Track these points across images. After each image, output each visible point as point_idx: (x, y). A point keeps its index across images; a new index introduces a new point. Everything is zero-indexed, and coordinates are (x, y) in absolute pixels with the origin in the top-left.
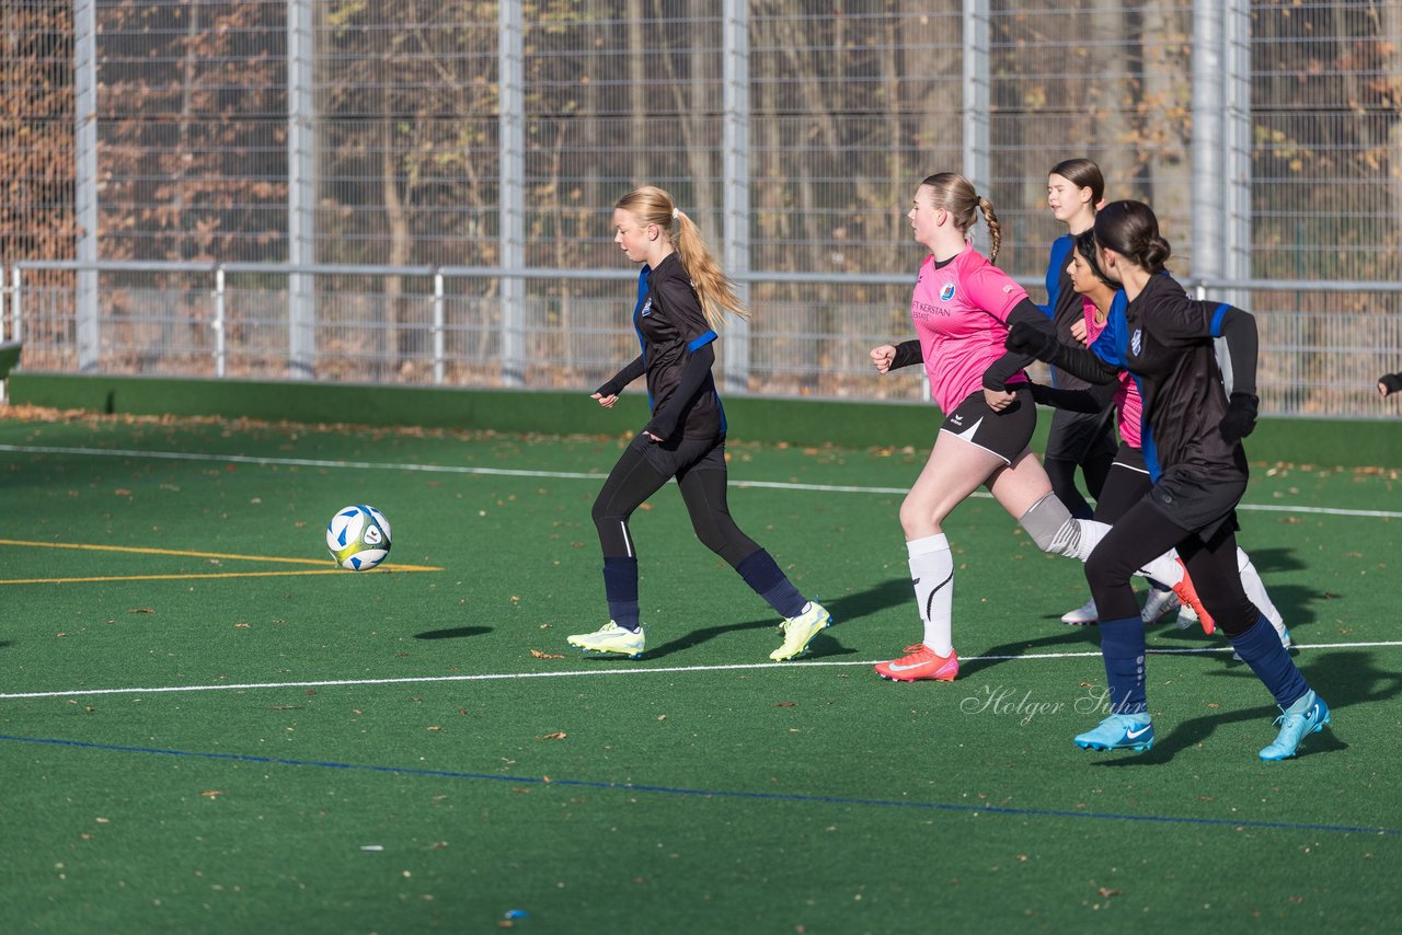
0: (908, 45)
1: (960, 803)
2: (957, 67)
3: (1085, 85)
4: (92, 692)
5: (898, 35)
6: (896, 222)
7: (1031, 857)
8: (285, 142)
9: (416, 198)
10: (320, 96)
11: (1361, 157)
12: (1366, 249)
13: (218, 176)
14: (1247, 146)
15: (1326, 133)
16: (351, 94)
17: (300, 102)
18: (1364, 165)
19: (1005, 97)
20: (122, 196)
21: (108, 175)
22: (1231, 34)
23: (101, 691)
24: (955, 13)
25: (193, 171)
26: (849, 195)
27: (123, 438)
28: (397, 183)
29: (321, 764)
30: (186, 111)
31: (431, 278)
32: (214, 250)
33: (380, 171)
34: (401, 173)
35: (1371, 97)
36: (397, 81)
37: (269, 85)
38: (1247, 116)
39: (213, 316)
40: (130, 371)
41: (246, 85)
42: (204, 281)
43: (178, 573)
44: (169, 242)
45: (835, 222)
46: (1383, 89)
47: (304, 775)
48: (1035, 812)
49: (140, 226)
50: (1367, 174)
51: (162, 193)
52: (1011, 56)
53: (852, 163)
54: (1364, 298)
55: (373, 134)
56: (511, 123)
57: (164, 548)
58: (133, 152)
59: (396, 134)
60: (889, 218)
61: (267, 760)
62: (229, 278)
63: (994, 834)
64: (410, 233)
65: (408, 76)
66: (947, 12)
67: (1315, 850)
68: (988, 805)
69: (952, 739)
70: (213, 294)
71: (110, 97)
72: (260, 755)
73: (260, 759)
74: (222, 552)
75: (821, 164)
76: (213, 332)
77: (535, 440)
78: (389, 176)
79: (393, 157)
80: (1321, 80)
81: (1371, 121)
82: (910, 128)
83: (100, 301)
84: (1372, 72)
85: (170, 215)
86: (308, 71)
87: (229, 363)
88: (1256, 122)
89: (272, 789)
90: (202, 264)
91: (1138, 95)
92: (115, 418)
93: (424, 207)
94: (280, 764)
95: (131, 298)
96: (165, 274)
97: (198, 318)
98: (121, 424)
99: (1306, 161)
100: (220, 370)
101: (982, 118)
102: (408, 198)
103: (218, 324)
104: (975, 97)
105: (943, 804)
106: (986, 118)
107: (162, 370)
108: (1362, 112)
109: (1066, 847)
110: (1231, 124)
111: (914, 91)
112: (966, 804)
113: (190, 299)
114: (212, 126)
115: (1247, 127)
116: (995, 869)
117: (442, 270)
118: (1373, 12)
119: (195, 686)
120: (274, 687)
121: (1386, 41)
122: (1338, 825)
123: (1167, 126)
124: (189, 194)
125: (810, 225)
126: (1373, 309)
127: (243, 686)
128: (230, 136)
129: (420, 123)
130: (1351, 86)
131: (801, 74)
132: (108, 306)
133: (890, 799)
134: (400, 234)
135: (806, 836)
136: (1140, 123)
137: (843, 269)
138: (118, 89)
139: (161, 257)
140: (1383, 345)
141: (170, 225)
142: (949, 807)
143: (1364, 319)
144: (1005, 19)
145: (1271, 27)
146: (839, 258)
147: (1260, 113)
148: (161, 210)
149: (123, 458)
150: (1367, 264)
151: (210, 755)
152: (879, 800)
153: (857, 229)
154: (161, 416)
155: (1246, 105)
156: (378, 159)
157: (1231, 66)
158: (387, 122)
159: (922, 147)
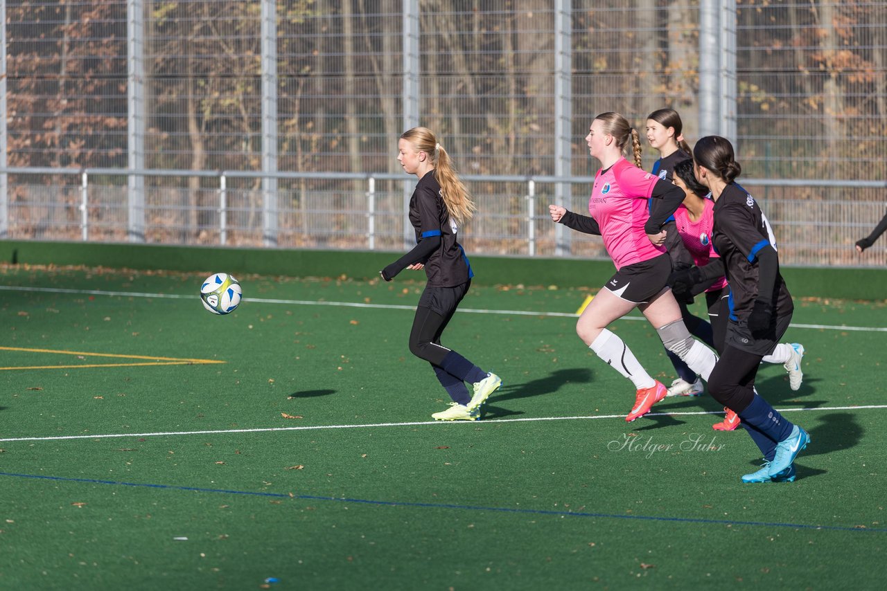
0: (520, 31)
1: (553, 510)
2: (551, 45)
3: (632, 56)
4: (4, 440)
5: (514, 24)
6: (512, 142)
7: (598, 544)
8: (126, 92)
9: (208, 128)
10: (147, 63)
11: (806, 101)
12: (810, 159)
13: (83, 114)
14: (734, 95)
15: (784, 86)
16: (167, 62)
17: (135, 67)
18: (808, 106)
19: (581, 63)
20: (22, 126)
21: (14, 113)
22: (724, 24)
23: (9, 440)
24: (550, 11)
25: (68, 111)
26: (483, 125)
27: (23, 279)
28: (197, 118)
29: (148, 486)
30: (63, 73)
31: (218, 178)
32: (81, 160)
33: (185, 110)
34: (199, 112)
35: (812, 64)
36: (196, 53)
37: (115, 56)
38: (734, 76)
39: (80, 202)
40: (28, 237)
41: (101, 56)
42: (74, 180)
43: (58, 364)
44: (52, 156)
45: (474, 142)
46: (820, 58)
47: (138, 493)
48: (600, 515)
49: (34, 145)
50: (810, 112)
51: (48, 124)
52: (585, 38)
53: (485, 105)
54: (808, 191)
55: (181, 87)
56: (268, 80)
57: (49, 349)
58: (30, 98)
59: (196, 87)
60: (508, 140)
61: (114, 483)
62: (90, 178)
63: (574, 530)
64: (205, 149)
65: (204, 51)
66: (545, 9)
67: (777, 539)
68: (570, 511)
69: (548, 469)
70: (80, 188)
71: (15, 63)
72: (110, 480)
73: (110, 482)
74: (86, 352)
75: (465, 106)
76: (80, 212)
77: (284, 280)
78: (191, 114)
79: (194, 101)
80: (780, 53)
81: (812, 79)
82: (521, 83)
83: (9, 193)
84: (813, 48)
85: (53, 138)
86: (140, 47)
87: (90, 232)
88: (739, 80)
89: (118, 501)
90: (73, 169)
91: (665, 63)
92: (18, 267)
93: (214, 133)
94: (122, 485)
95: (28, 191)
96: (50, 176)
97: (71, 203)
98: (22, 270)
99: (771, 104)
100: (85, 236)
101: (567, 77)
102: (203, 127)
103: (83, 207)
104: (562, 62)
105: (542, 510)
106: (569, 77)
107: (48, 237)
108: (806, 73)
109: (620, 538)
110: (724, 81)
111: (524, 59)
112: (556, 510)
113: (65, 192)
114: (80, 82)
115: (734, 83)
116: (575, 551)
117: (226, 173)
118: (814, 10)
119: (69, 436)
120: (118, 437)
121: (822, 28)
122: (791, 523)
123: (683, 82)
124: (65, 125)
125: (458, 144)
126: (814, 198)
127: (99, 436)
128: (91, 88)
129: (211, 80)
130: (800, 56)
131: (453, 49)
132: (14, 196)
133: (509, 507)
134: (198, 150)
135: (455, 531)
136: (666, 80)
137: (479, 172)
138: (20, 59)
139: (47, 165)
140: (820, 220)
141: (53, 145)
142: (545, 512)
143: (808, 204)
144: (581, 15)
145: (749, 19)
146: (476, 165)
147: (742, 74)
148: (47, 135)
149: (23, 292)
150: (810, 168)
151: (78, 480)
152: (502, 508)
153: (487, 147)
154: (47, 265)
155: (733, 68)
156: (184, 103)
157: (724, 44)
158: (190, 80)
159: (529, 95)
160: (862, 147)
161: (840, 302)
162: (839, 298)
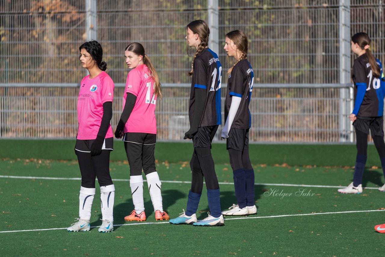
160: (66, 61)
161: (48, 161)
162: (48, 159)
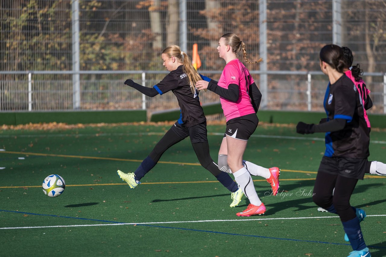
4: (267, 219)
8: (331, 30)
9: (377, 49)
10: (344, 15)
13: (308, 42)
16: (354, 13)
17: (337, 16)
20: (275, 49)
21: (271, 42)
23: (270, 219)
25: (300, 40)
27: (275, 132)
28: (371, 44)
29: (346, 245)
30: (297, 19)
31: (382, 77)
32: (308, 67)
33: (364, 39)
34: (372, 41)
36: (370, 8)
37: (326, 10)
39: (307, 90)
40: (278, 109)
41: (318, 10)
42: (304, 78)
43: (296, 178)
44: (291, 64)
47: (341, 248)
49: (282, 59)
51: (289, 47)
55: (362, 26)
57: (291, 170)
58: (279, 33)
59: (370, 27)
61: (328, 243)
62: (313, 77)
64: (375, 61)
65: (374, 7)
70: (307, 82)
71: (271, 14)
72: (325, 241)
73: (325, 243)
74: (311, 171)
76: (307, 95)
78: (367, 42)
79: (369, 35)
83: (268, 85)
85: (292, 55)
86: (339, 5)
87: (313, 106)
89: (330, 253)
90: (303, 72)
92: (273, 125)
93: (380, 52)
94: (332, 244)
95: (277, 84)
96: (290, 75)
97: (302, 90)
98: (275, 127)
100: (309, 108)
102: (374, 49)
103: (309, 93)
107: (289, 109)
113: (298, 84)
114: (306, 24)
119: (302, 217)
120: (329, 218)
124: (298, 48)
127: (319, 217)
128: (312, 28)
129: (378, 23)
132: (270, 86)
134: (371, 61)
138: (274, 12)
139: (288, 69)
141: (292, 59)
148: (289, 54)
149: (276, 139)
151: (308, 241)
156: (363, 37)
158: (367, 23)
